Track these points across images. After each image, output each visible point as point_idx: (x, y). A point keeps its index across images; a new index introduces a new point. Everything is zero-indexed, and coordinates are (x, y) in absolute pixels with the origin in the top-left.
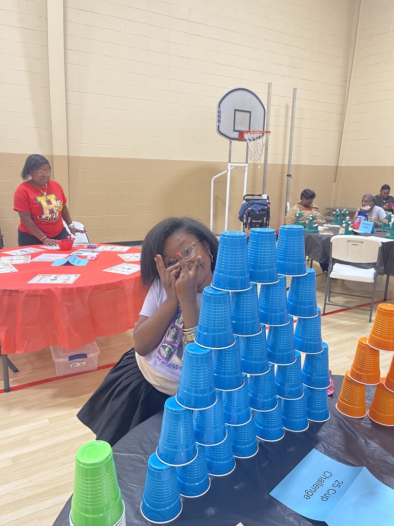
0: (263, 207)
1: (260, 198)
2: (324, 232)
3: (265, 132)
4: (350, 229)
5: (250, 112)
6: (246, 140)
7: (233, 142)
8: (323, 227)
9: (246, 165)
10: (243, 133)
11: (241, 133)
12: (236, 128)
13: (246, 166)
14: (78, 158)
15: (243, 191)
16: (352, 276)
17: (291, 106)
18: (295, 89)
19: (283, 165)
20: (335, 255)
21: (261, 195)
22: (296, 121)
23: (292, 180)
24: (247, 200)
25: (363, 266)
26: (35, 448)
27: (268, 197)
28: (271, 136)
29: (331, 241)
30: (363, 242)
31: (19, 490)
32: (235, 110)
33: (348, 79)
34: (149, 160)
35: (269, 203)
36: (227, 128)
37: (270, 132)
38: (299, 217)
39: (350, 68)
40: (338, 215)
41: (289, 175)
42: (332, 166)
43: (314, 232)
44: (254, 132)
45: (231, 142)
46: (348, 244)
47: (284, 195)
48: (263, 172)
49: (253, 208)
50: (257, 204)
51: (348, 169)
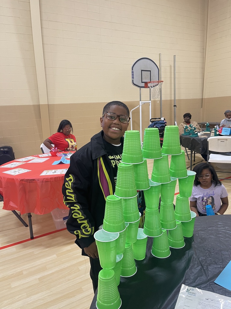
0: (162, 125)
1: (160, 120)
2: (201, 136)
3: (160, 81)
4: (218, 133)
5: (150, 71)
6: (149, 87)
7: (142, 89)
8: (200, 134)
9: (150, 101)
10: (147, 83)
11: (146, 83)
12: (143, 81)
13: (150, 102)
15: (149, 117)
16: (222, 161)
17: (173, 66)
18: (175, 56)
19: (171, 100)
21: (160, 118)
22: (176, 74)
23: (176, 108)
24: (152, 122)
25: (228, 154)
26: (50, 272)
27: (164, 119)
28: (163, 84)
29: (208, 141)
30: (227, 140)
31: (45, 297)
32: (142, 70)
33: (205, 48)
34: (94, 103)
35: (166, 122)
36: (138, 81)
37: (163, 81)
38: (185, 129)
39: (205, 41)
40: (208, 126)
41: (175, 106)
42: (199, 99)
43: (196, 137)
44: (154, 82)
45: (140, 89)
46: (218, 141)
47: (173, 117)
48: (160, 105)
49: (157, 126)
50: (159, 123)
51: (209, 99)
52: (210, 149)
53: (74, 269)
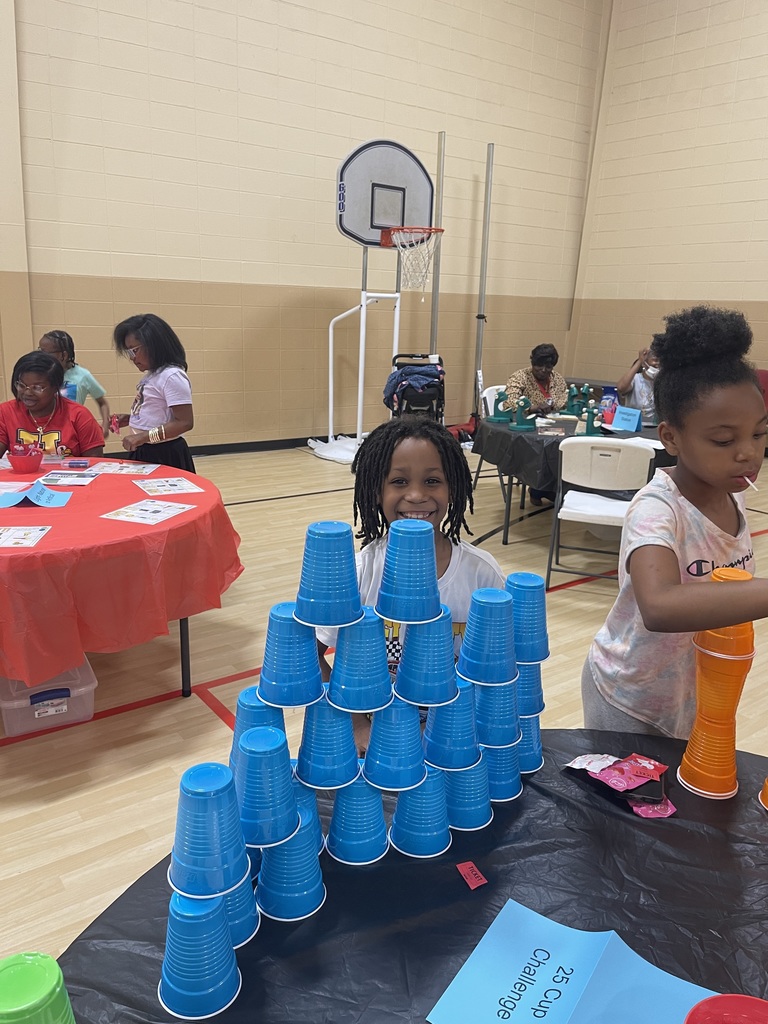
0: (430, 380)
1: (424, 361)
2: (546, 429)
3: (432, 231)
4: (597, 424)
5: (403, 190)
6: (395, 246)
7: (371, 249)
8: (545, 421)
9: (397, 295)
10: (390, 232)
11: (386, 231)
12: (377, 222)
13: (396, 299)
14: (51, 278)
15: (392, 349)
17: (483, 179)
18: (491, 146)
19: (469, 297)
20: (567, 476)
21: (427, 357)
22: (493, 210)
23: (486, 326)
24: (399, 366)
25: (621, 495)
27: (440, 359)
28: (444, 237)
29: (560, 449)
30: (619, 451)
32: (374, 185)
33: (593, 129)
34: (202, 283)
35: (442, 372)
36: (357, 221)
37: (443, 231)
39: (595, 106)
40: (575, 396)
41: (480, 317)
42: (562, 299)
43: (528, 430)
44: (411, 230)
45: (366, 250)
46: (592, 454)
47: (472, 356)
48: (430, 310)
49: (412, 382)
50: (418, 373)
51: (594, 304)
52: (566, 476)
53: (41, 884)
